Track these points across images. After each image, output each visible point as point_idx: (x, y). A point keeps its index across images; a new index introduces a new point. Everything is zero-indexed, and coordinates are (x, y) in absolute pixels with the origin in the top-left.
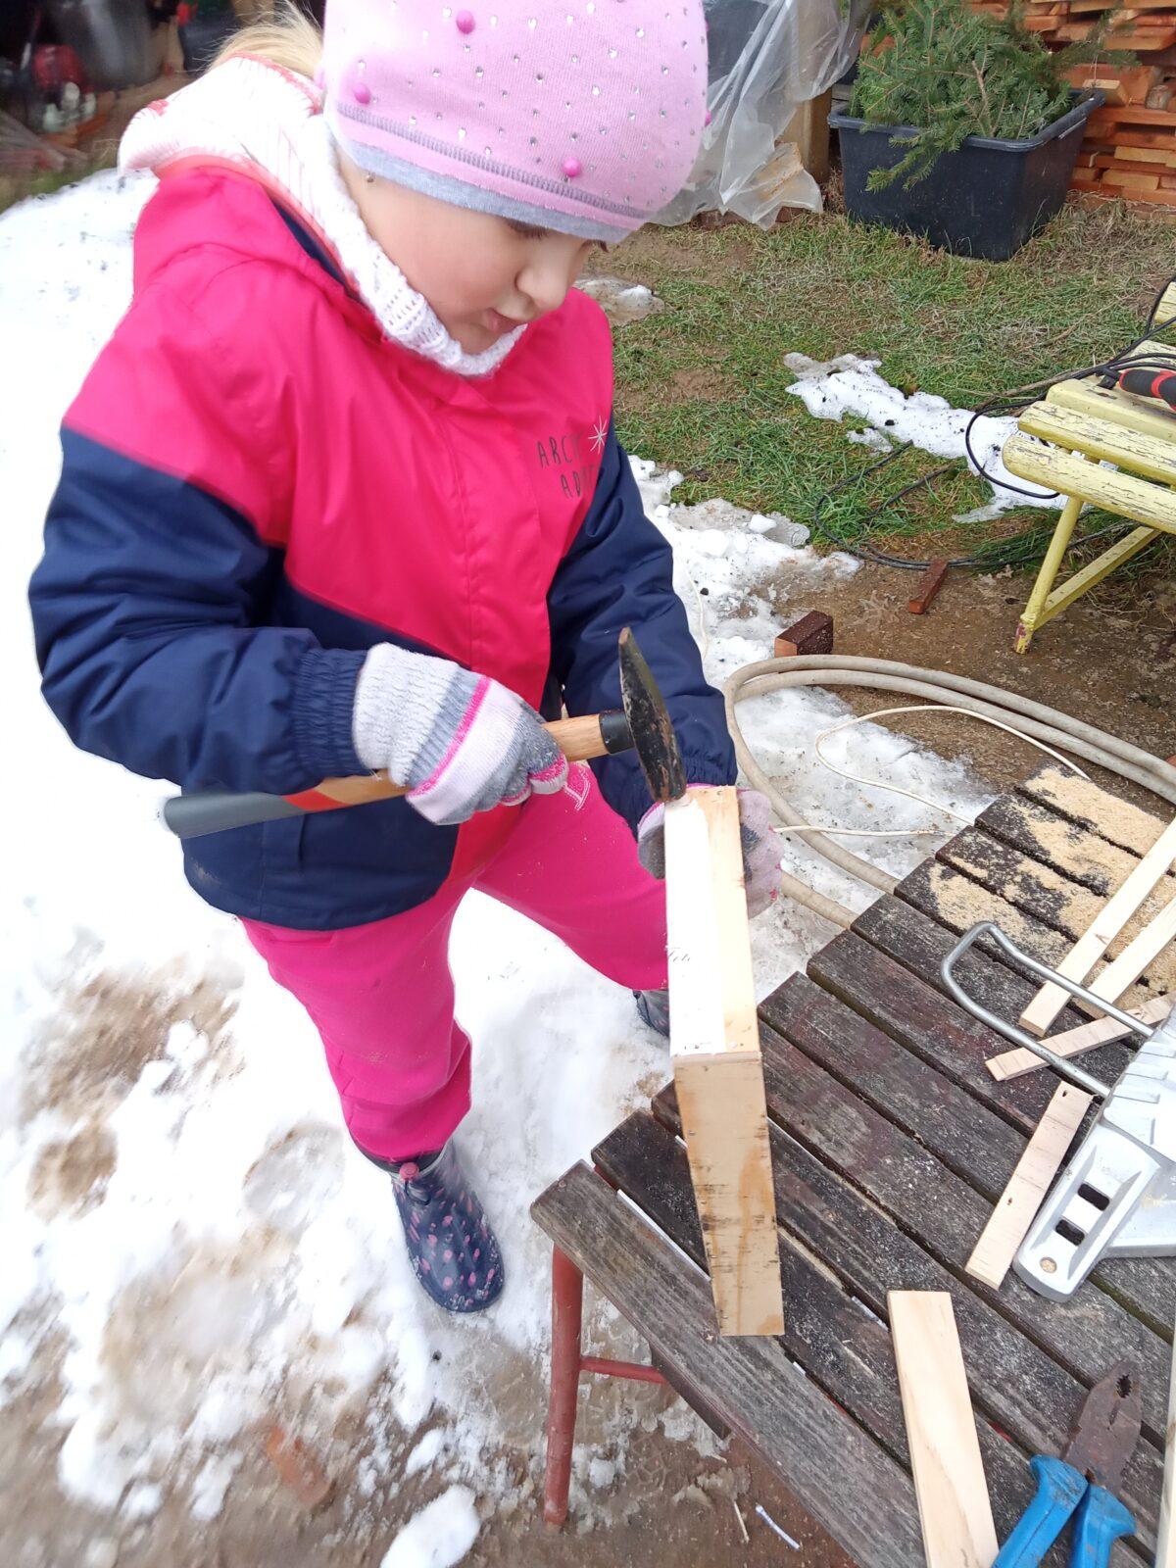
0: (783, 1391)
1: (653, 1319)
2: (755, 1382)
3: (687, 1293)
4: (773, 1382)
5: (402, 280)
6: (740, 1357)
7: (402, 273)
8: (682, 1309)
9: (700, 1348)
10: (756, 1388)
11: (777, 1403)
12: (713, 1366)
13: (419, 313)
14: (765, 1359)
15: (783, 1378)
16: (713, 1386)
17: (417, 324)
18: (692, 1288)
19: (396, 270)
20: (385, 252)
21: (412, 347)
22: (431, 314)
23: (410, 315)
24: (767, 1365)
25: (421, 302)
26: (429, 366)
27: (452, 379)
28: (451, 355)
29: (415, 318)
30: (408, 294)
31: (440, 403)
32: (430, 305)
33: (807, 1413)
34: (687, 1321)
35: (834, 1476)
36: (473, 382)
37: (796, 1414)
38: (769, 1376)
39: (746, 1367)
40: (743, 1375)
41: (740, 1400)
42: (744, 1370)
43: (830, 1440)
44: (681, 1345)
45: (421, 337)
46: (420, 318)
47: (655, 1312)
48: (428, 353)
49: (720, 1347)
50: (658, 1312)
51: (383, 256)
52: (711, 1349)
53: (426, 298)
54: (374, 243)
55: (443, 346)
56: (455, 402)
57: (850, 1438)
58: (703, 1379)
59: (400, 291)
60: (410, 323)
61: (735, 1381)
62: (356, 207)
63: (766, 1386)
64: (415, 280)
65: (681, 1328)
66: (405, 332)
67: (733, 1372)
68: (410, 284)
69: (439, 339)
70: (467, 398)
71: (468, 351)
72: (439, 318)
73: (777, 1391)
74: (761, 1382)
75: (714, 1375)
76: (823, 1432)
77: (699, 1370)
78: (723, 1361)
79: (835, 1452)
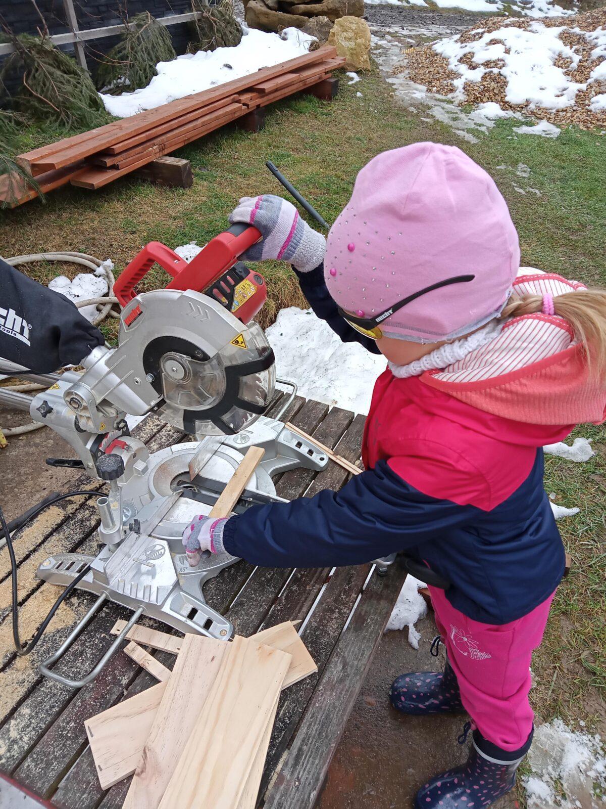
2: (310, 753)
4: (307, 745)
6: (301, 764)
9: (304, 788)
12: (310, 777)
14: (298, 751)
16: (319, 774)
35: (334, 708)
37: (316, 730)
43: (321, 713)
49: (300, 776)
52: (302, 780)
57: (317, 705)
58: (317, 779)
61: (313, 763)
67: (309, 766)
73: (310, 742)
74: (309, 750)
75: (314, 775)
76: (319, 717)
77: (314, 783)
78: (306, 772)
79: (325, 710)
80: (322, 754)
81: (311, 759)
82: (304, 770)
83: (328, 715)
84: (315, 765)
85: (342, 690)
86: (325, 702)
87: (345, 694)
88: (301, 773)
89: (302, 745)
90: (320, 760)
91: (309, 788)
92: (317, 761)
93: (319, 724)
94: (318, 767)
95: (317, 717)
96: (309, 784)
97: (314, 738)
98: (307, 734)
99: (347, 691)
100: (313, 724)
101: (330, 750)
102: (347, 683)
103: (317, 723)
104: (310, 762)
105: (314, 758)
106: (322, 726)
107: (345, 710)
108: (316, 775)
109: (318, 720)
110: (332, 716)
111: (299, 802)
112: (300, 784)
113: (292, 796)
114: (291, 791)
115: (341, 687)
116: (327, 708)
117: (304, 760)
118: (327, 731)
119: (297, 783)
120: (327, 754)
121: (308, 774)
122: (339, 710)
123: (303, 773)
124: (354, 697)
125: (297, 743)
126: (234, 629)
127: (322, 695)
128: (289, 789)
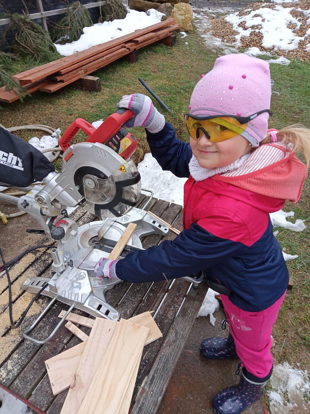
2: (158, 378)
6: (154, 383)
8: (147, 403)
9: (155, 395)
12: (158, 390)
14: (152, 377)
16: (163, 388)
18: (141, 402)
33: (161, 364)
37: (162, 366)
38: (156, 375)
43: (164, 358)
44: (156, 400)
47: (151, 410)
52: (154, 391)
57: (162, 354)
58: (162, 391)
73: (158, 372)
74: (158, 376)
75: (160, 388)
76: (163, 359)
77: (160, 392)
78: (156, 387)
79: (166, 356)
80: (164, 378)
81: (159, 381)
82: (155, 386)
83: (168, 359)
84: (161, 384)
85: (175, 346)
86: (166, 352)
87: (176, 348)
88: (154, 387)
89: (154, 373)
90: (163, 381)
91: (158, 395)
92: (162, 382)
93: (163, 363)
94: (162, 385)
95: (162, 360)
96: (158, 393)
97: (160, 370)
98: (157, 368)
99: (177, 347)
100: (160, 363)
101: (168, 376)
102: (178, 342)
103: (162, 362)
104: (158, 382)
105: (161, 380)
106: (165, 365)
107: (176, 356)
108: (161, 389)
109: (163, 361)
110: (170, 359)
111: (153, 402)
112: (153, 393)
113: (149, 399)
114: (149, 397)
115: (174, 344)
116: (167, 355)
117: (155, 381)
118: (167, 367)
119: (152, 393)
120: (167, 378)
121: (157, 388)
122: (173, 356)
123: (155, 387)
124: (181, 350)
125: (152, 372)
126: (121, 315)
127: (165, 349)
128: (147, 396)
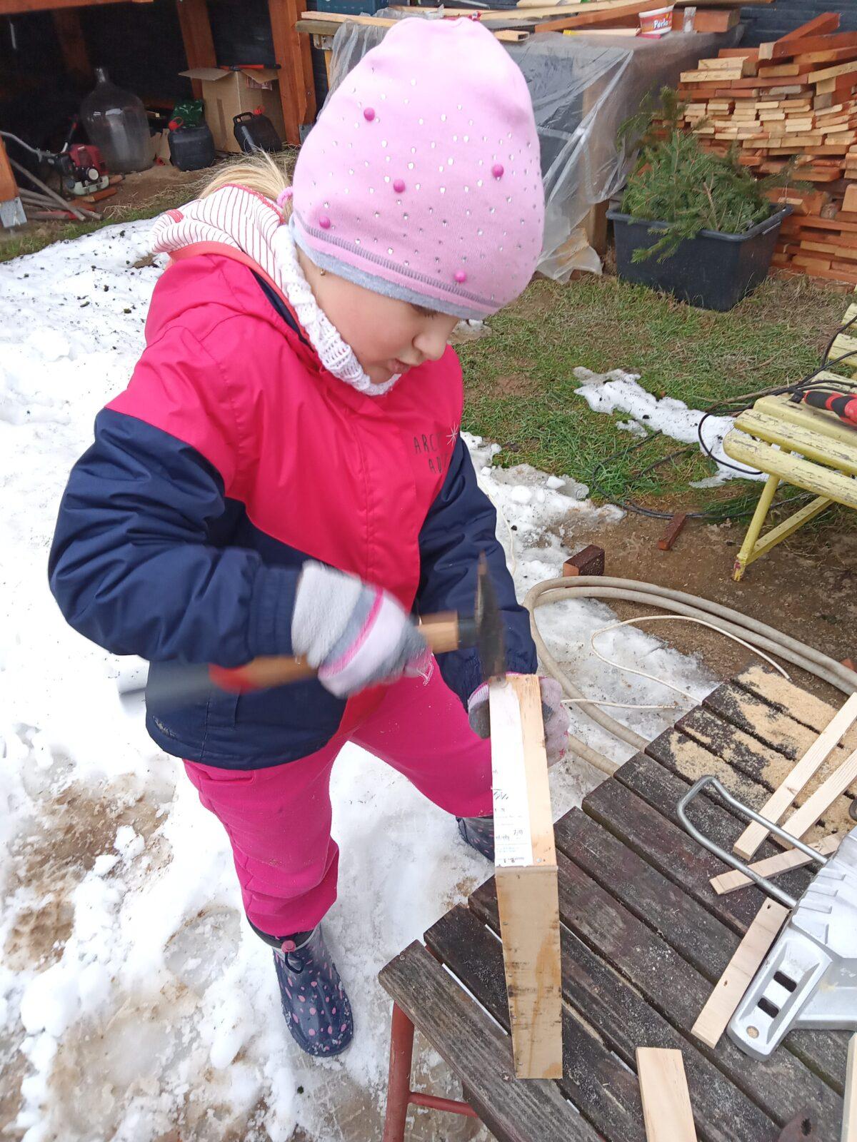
0: (558, 1121)
1: (465, 1061)
2: (539, 1113)
3: (490, 1043)
4: (552, 1113)
5: (338, 335)
6: (528, 1093)
7: (337, 331)
8: (487, 1056)
9: (498, 1085)
10: (539, 1117)
11: (555, 1129)
12: (508, 1100)
13: (347, 357)
14: (546, 1096)
15: (558, 1110)
16: (507, 1114)
17: (343, 363)
18: (494, 1039)
19: (334, 329)
20: (327, 316)
21: (339, 377)
22: (354, 358)
23: (340, 357)
24: (548, 1100)
25: (349, 350)
26: (349, 388)
27: (363, 396)
28: (363, 383)
29: (344, 360)
30: (341, 345)
31: (353, 411)
32: (354, 352)
34: (489, 1064)
36: (376, 399)
38: (548, 1109)
39: (532, 1101)
40: (530, 1107)
41: (527, 1126)
42: (531, 1104)
44: (485, 1082)
45: (346, 370)
46: (347, 360)
47: (467, 1059)
48: (348, 382)
49: (513, 1085)
50: (469, 1057)
51: (326, 319)
52: (507, 1086)
53: (352, 348)
54: (320, 311)
55: (359, 378)
56: (361, 411)
58: (501, 1109)
59: (335, 342)
60: (340, 363)
61: (524, 1112)
62: (310, 287)
63: (546, 1117)
64: (346, 337)
65: (485, 1069)
66: (336, 368)
67: (523, 1104)
68: (342, 338)
69: (357, 374)
70: (371, 409)
71: (373, 381)
72: (359, 361)
74: (543, 1113)
75: (509, 1107)
77: (498, 1102)
80: (533, 1132)
81: (530, 1111)
82: (518, 1095)
84: (519, 1113)
88: (517, 1089)
89: (553, 1106)
90: (524, 1124)
91: (495, 1093)
92: (524, 1118)
94: (516, 1118)
96: (499, 1095)
97: (558, 1130)
125: (558, 1099)
128: (503, 1063)
